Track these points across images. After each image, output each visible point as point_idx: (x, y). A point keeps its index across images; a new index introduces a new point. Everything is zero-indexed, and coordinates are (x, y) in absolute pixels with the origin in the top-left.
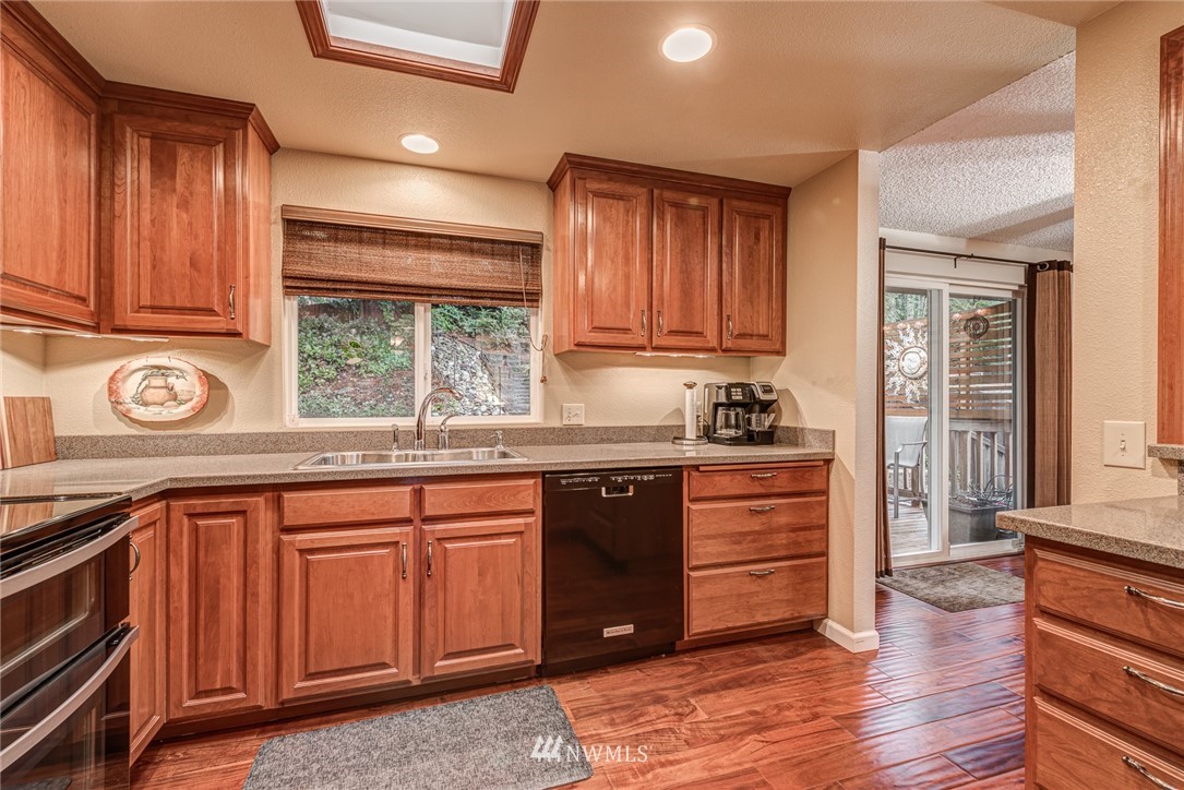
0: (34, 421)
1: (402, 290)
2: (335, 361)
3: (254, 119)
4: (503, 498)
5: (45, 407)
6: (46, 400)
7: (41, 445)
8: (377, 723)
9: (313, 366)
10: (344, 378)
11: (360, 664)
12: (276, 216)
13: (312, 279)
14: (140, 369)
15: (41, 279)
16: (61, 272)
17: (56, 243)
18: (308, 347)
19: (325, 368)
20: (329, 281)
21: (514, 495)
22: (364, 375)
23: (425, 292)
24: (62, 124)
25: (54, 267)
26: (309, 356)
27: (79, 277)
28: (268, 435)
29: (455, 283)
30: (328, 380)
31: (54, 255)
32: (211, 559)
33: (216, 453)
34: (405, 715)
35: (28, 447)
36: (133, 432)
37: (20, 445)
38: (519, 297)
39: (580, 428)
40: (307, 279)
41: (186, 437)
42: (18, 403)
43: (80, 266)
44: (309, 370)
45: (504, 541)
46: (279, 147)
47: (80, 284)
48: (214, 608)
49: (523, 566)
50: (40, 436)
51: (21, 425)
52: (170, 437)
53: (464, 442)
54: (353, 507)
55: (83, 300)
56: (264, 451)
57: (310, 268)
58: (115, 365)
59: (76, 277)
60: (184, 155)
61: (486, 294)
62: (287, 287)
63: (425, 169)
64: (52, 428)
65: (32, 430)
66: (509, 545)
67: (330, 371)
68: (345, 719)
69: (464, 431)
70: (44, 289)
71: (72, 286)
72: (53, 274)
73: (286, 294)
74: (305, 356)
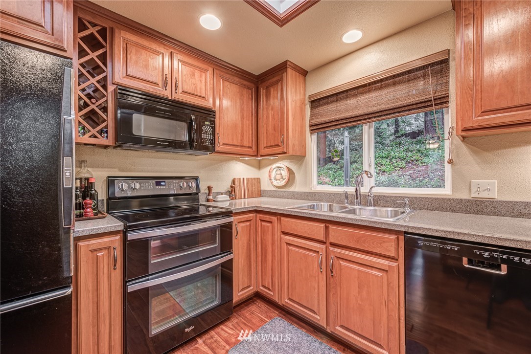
0: (254, 185)
1: (355, 119)
2: (405, 159)
3: (290, 66)
4: (373, 243)
5: (258, 181)
6: (259, 179)
7: (256, 192)
8: (309, 339)
9: (394, 162)
10: (410, 166)
11: (305, 305)
12: (307, 102)
13: (319, 124)
14: (275, 168)
15: (235, 144)
16: (242, 140)
17: (240, 132)
18: (393, 153)
19: (400, 163)
20: (324, 123)
21: (381, 243)
22: (420, 165)
23: (366, 117)
24: (242, 95)
25: (239, 139)
26: (393, 157)
27: (248, 140)
28: (305, 193)
29: (383, 107)
30: (401, 168)
31: (240, 135)
32: (265, 238)
33: (292, 199)
34: (321, 344)
35: (252, 192)
36: (274, 189)
37: (250, 192)
38: (429, 104)
39: (491, 201)
40: (317, 125)
41: (285, 192)
42: (250, 180)
43: (249, 137)
44: (392, 164)
45: (374, 272)
46: (308, 72)
47: (249, 142)
48: (265, 256)
49: (388, 295)
50: (256, 189)
51: (250, 186)
52: (282, 191)
53: (388, 204)
54: (302, 229)
55: (251, 148)
56: (304, 199)
57: (318, 120)
58: (269, 168)
59: (247, 141)
60: (272, 90)
61: (404, 109)
62: (312, 130)
63: (366, 48)
64: (260, 187)
65: (254, 187)
66: (377, 276)
67: (403, 164)
68: (303, 327)
69: (388, 197)
70: (237, 146)
71: (246, 143)
72: (239, 141)
73: (311, 133)
74: (391, 157)
